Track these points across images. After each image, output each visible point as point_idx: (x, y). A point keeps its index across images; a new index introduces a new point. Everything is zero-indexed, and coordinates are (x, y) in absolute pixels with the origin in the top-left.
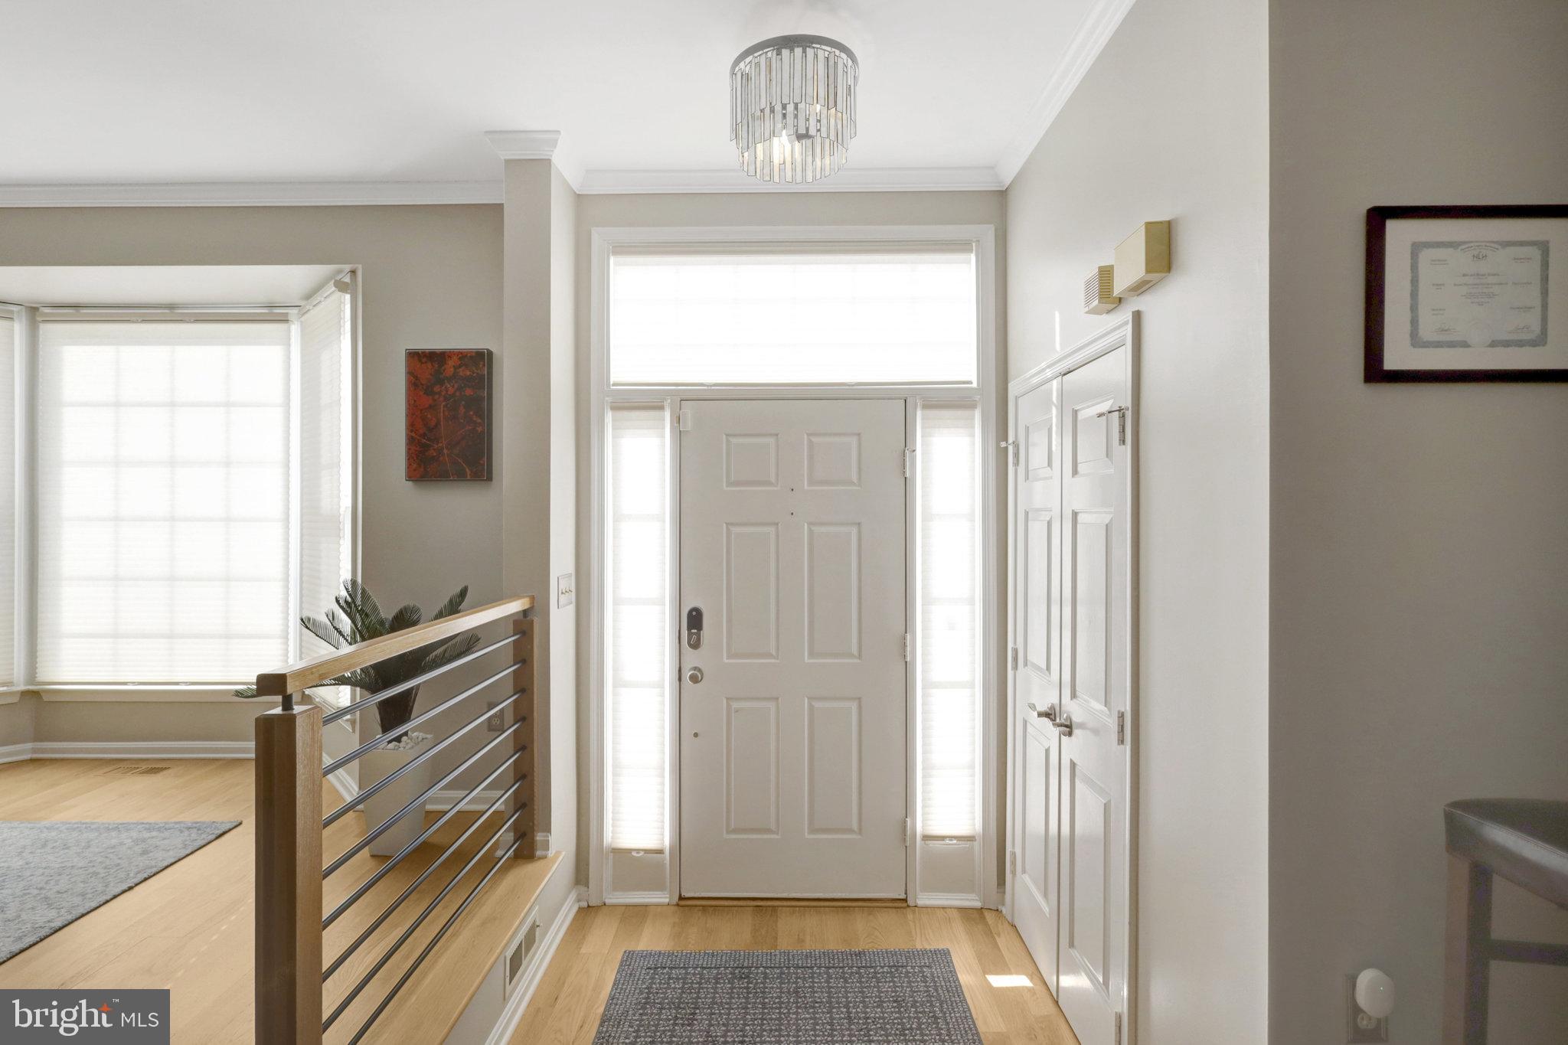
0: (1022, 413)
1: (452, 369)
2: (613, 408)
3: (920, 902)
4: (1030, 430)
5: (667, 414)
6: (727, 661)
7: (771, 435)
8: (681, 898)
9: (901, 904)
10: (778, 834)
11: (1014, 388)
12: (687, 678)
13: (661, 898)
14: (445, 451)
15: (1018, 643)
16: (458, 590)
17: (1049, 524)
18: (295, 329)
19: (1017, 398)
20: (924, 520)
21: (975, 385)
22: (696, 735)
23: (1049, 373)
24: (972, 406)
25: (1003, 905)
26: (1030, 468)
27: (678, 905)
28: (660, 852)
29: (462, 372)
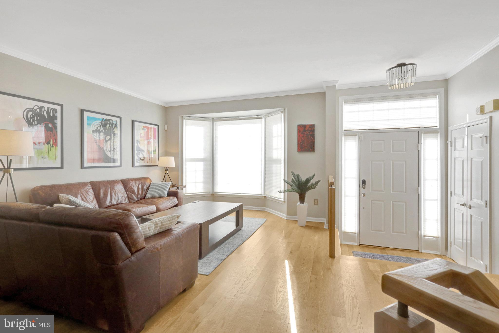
0: (453, 134)
1: (307, 128)
2: (345, 136)
3: (423, 252)
4: (456, 139)
5: (357, 137)
6: (371, 192)
7: (382, 141)
8: (360, 244)
9: (418, 251)
10: (384, 232)
11: (450, 128)
12: (361, 195)
13: (356, 244)
14: (306, 146)
15: (452, 189)
16: (313, 174)
17: (463, 161)
18: (263, 120)
19: (451, 131)
20: (424, 160)
21: (438, 127)
22: (364, 208)
23: (464, 126)
24: (438, 133)
25: (447, 254)
26: (456, 148)
27: (359, 246)
28: (356, 233)
29: (309, 129)
